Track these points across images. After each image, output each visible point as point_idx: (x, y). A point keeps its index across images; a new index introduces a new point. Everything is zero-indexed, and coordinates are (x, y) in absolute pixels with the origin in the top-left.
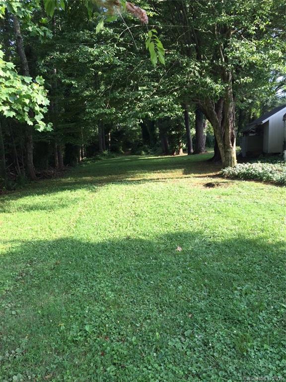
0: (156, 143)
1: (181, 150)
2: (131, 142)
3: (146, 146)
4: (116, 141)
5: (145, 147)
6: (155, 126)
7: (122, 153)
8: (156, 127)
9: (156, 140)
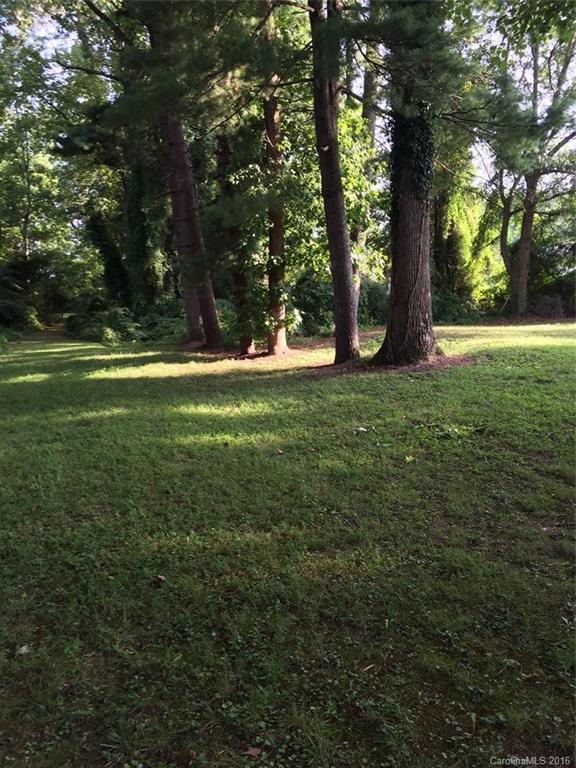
0: (151, 302)
1: (282, 334)
2: (70, 295)
3: (120, 311)
4: (15, 289)
5: (116, 312)
6: (149, 243)
7: (37, 329)
8: (155, 248)
9: (151, 291)
